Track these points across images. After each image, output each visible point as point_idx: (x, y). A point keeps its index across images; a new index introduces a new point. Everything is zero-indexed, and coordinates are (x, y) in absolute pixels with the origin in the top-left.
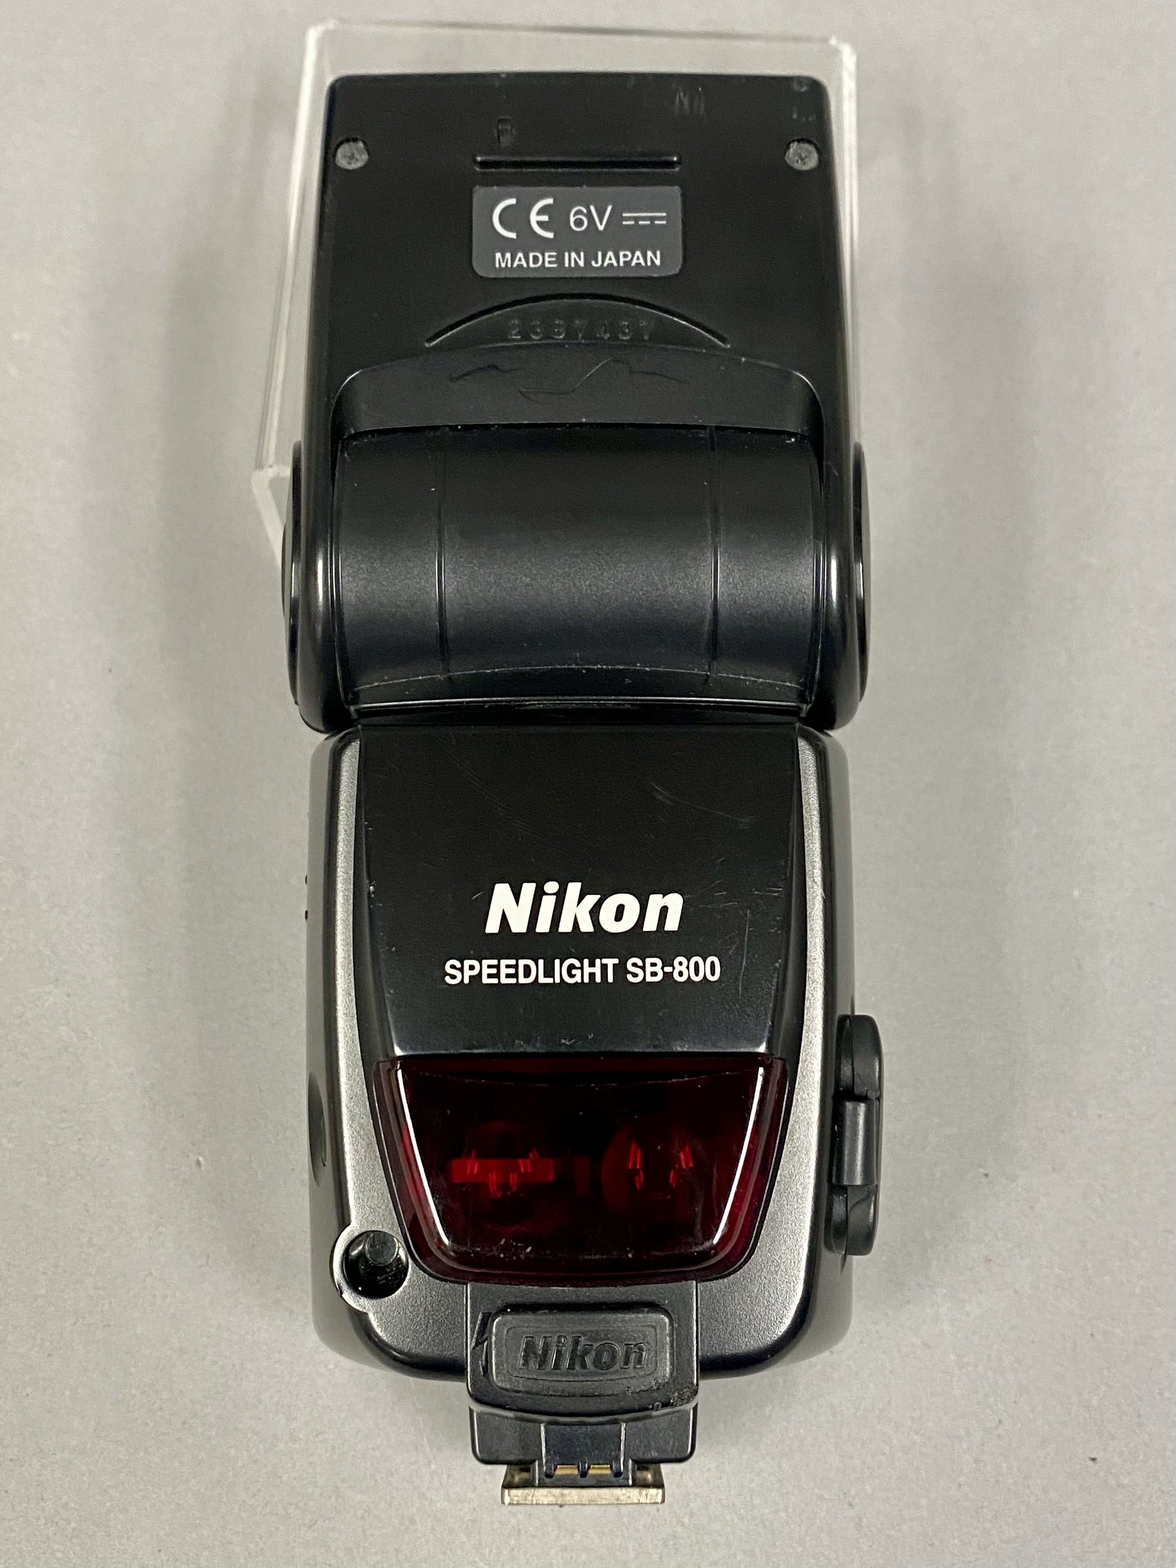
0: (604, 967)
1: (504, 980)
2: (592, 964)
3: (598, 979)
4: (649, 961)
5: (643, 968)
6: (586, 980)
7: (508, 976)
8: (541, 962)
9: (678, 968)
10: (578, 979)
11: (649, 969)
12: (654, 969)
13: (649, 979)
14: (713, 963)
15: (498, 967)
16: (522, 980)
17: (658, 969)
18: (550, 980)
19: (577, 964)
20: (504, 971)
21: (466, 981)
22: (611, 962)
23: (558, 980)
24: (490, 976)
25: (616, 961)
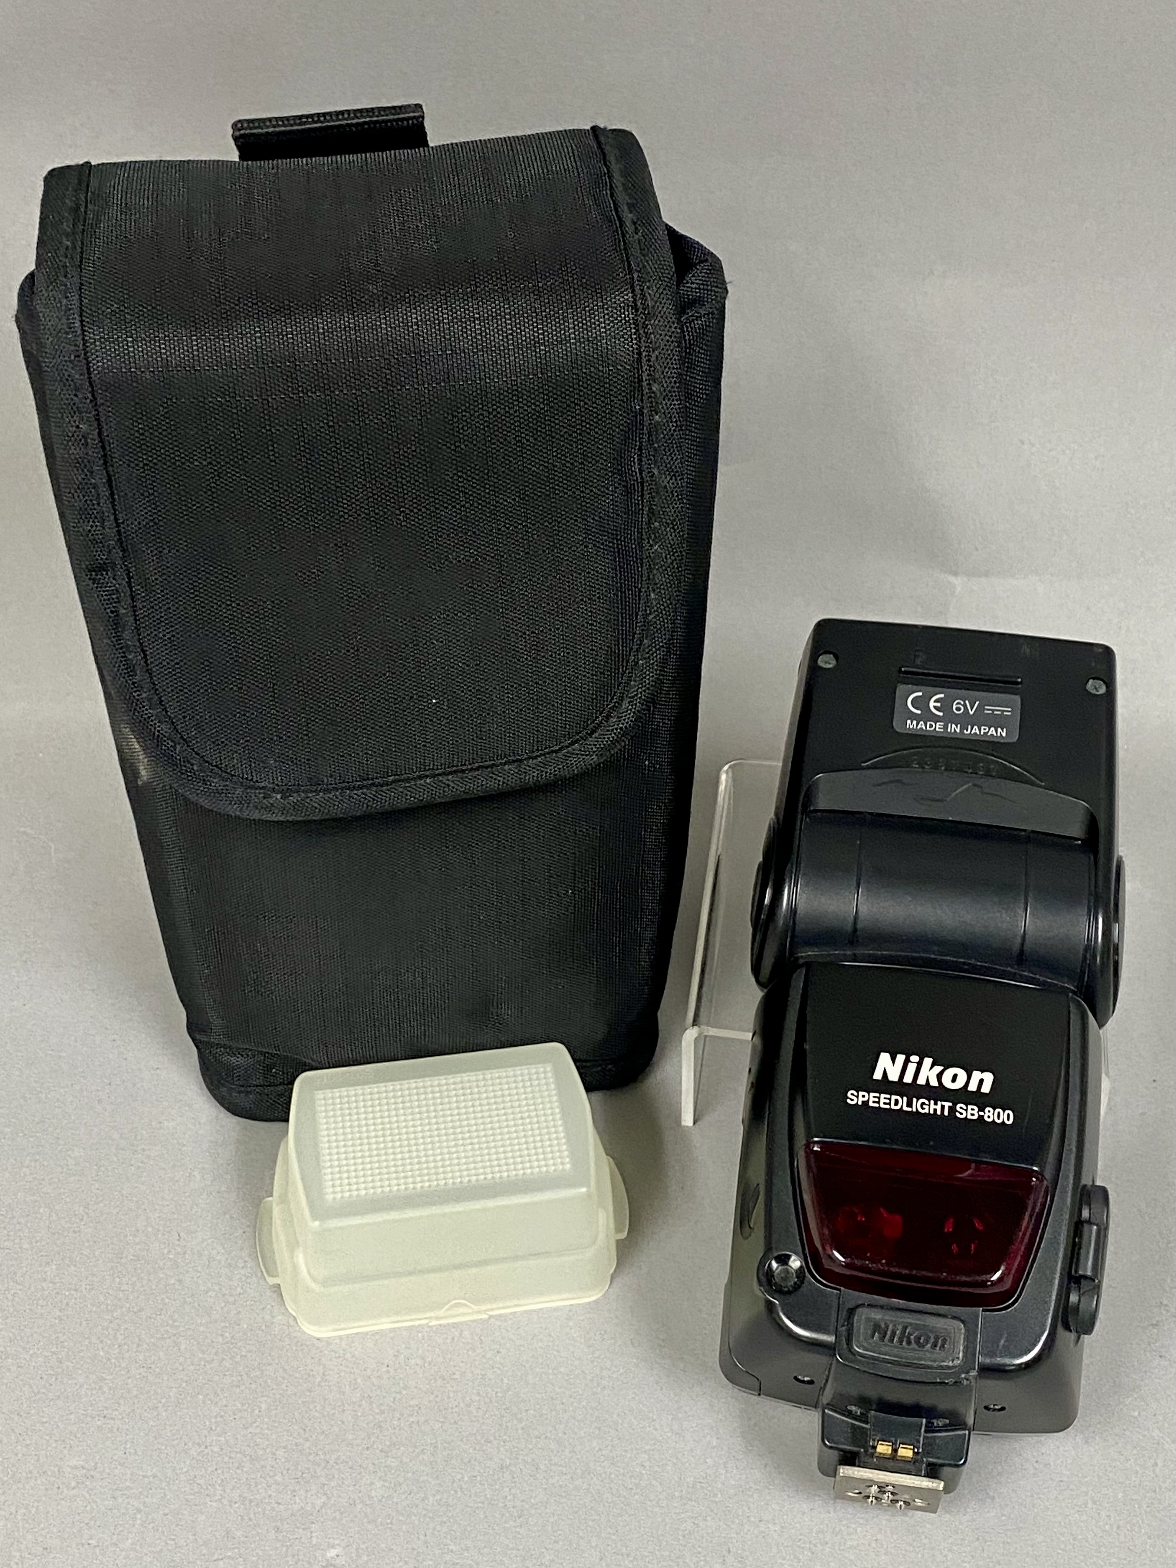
0: (943, 1107)
1: (882, 1106)
2: (936, 1104)
3: (939, 1113)
4: (970, 1107)
5: (966, 1110)
6: (932, 1112)
7: (885, 1103)
8: (905, 1099)
9: (987, 1114)
10: (926, 1111)
11: (970, 1111)
12: (973, 1112)
13: (969, 1117)
14: (1008, 1115)
15: (879, 1098)
16: (893, 1107)
17: (975, 1112)
18: (909, 1109)
19: (927, 1102)
20: (882, 1101)
21: (860, 1103)
22: (947, 1104)
23: (914, 1110)
24: (874, 1102)
25: (950, 1104)
